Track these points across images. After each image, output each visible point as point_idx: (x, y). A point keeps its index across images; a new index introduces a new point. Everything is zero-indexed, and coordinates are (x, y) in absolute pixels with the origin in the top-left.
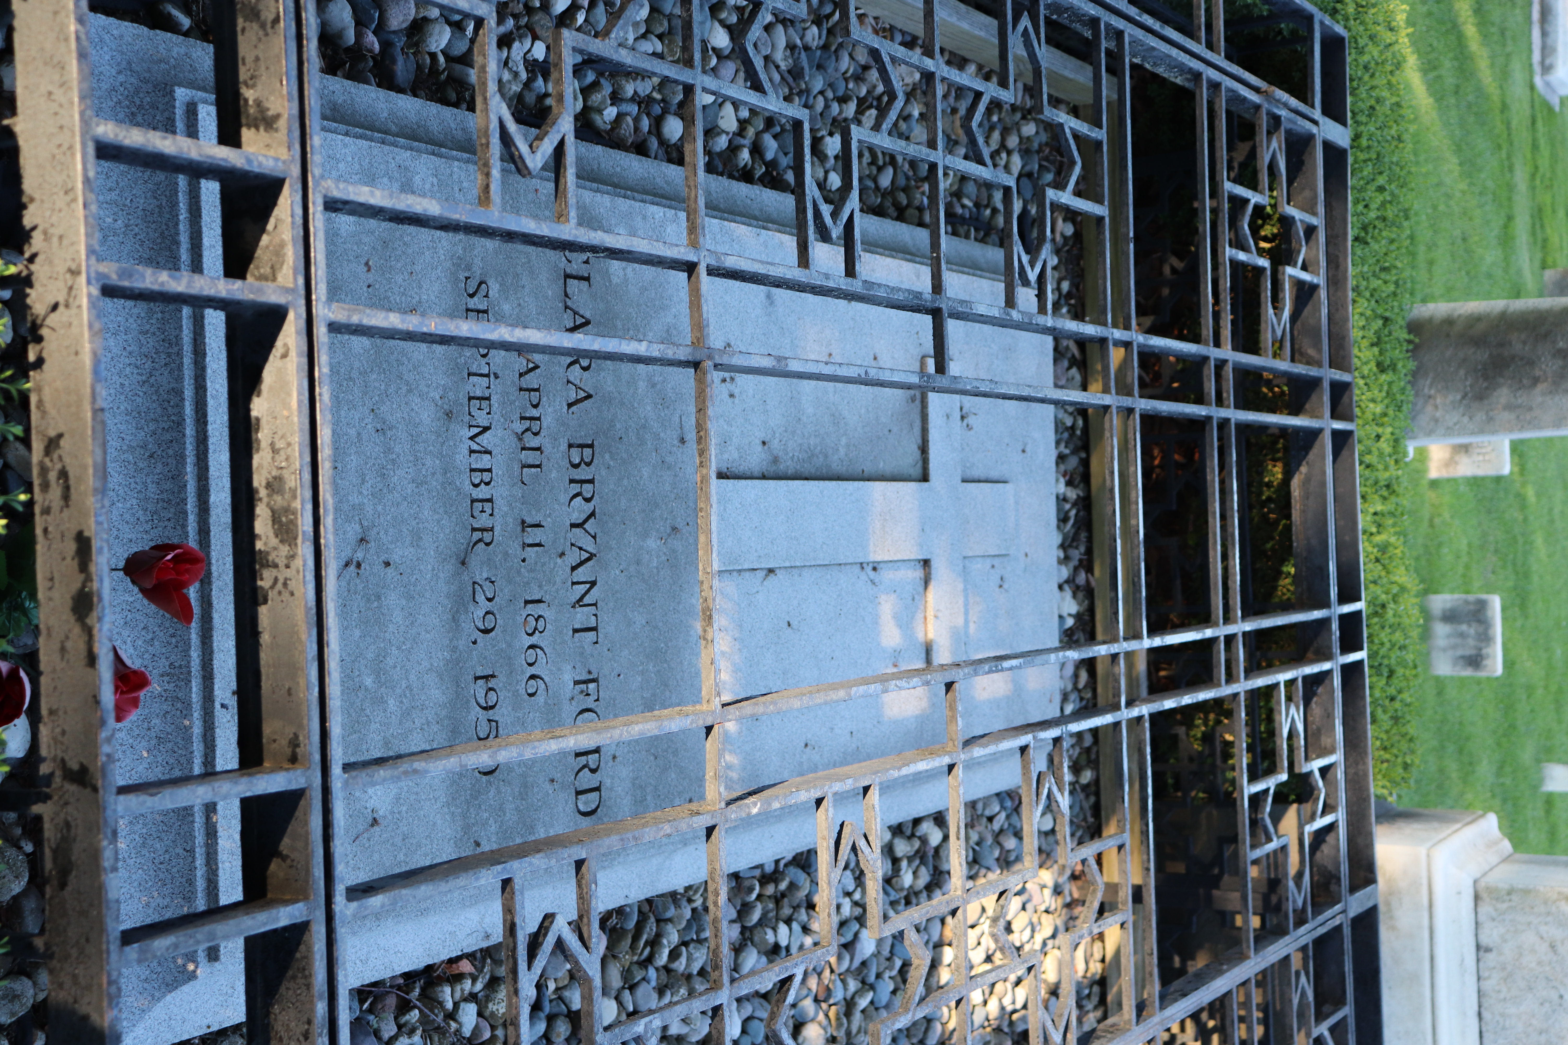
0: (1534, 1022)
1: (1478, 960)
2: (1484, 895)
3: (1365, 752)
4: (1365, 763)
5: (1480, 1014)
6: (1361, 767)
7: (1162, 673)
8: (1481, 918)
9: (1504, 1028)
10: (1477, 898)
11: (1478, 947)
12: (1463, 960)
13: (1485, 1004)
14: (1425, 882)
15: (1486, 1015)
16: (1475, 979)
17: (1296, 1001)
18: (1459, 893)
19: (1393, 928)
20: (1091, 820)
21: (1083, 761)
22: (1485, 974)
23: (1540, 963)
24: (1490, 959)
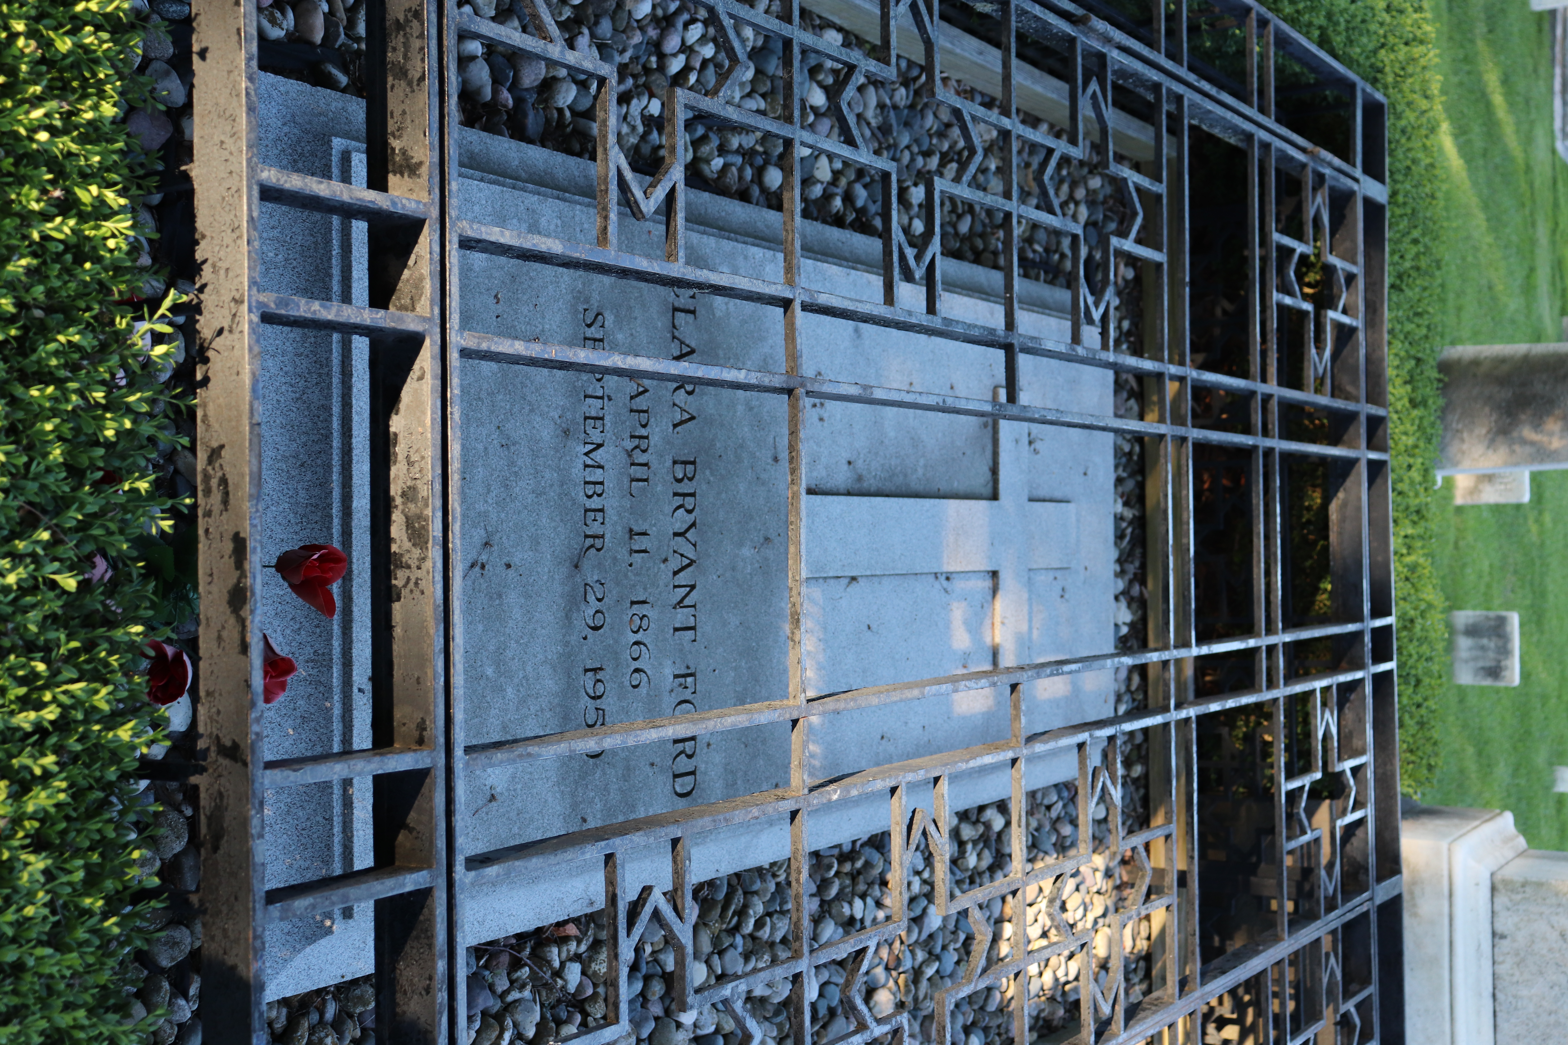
0: (1545, 1004)
1: (1493, 946)
2: (1500, 886)
3: (1393, 755)
4: (1392, 764)
5: (1494, 996)
6: (1389, 767)
7: (1208, 678)
8: (1497, 907)
9: (1516, 1009)
10: (1493, 889)
11: (1494, 934)
12: (1479, 946)
13: (1499, 986)
14: (1445, 873)
15: (1499, 995)
16: (1490, 963)
17: (1325, 980)
18: (1477, 884)
19: (1415, 915)
20: (1140, 810)
21: (1134, 757)
22: (1499, 958)
23: (1550, 950)
24: (1504, 945)
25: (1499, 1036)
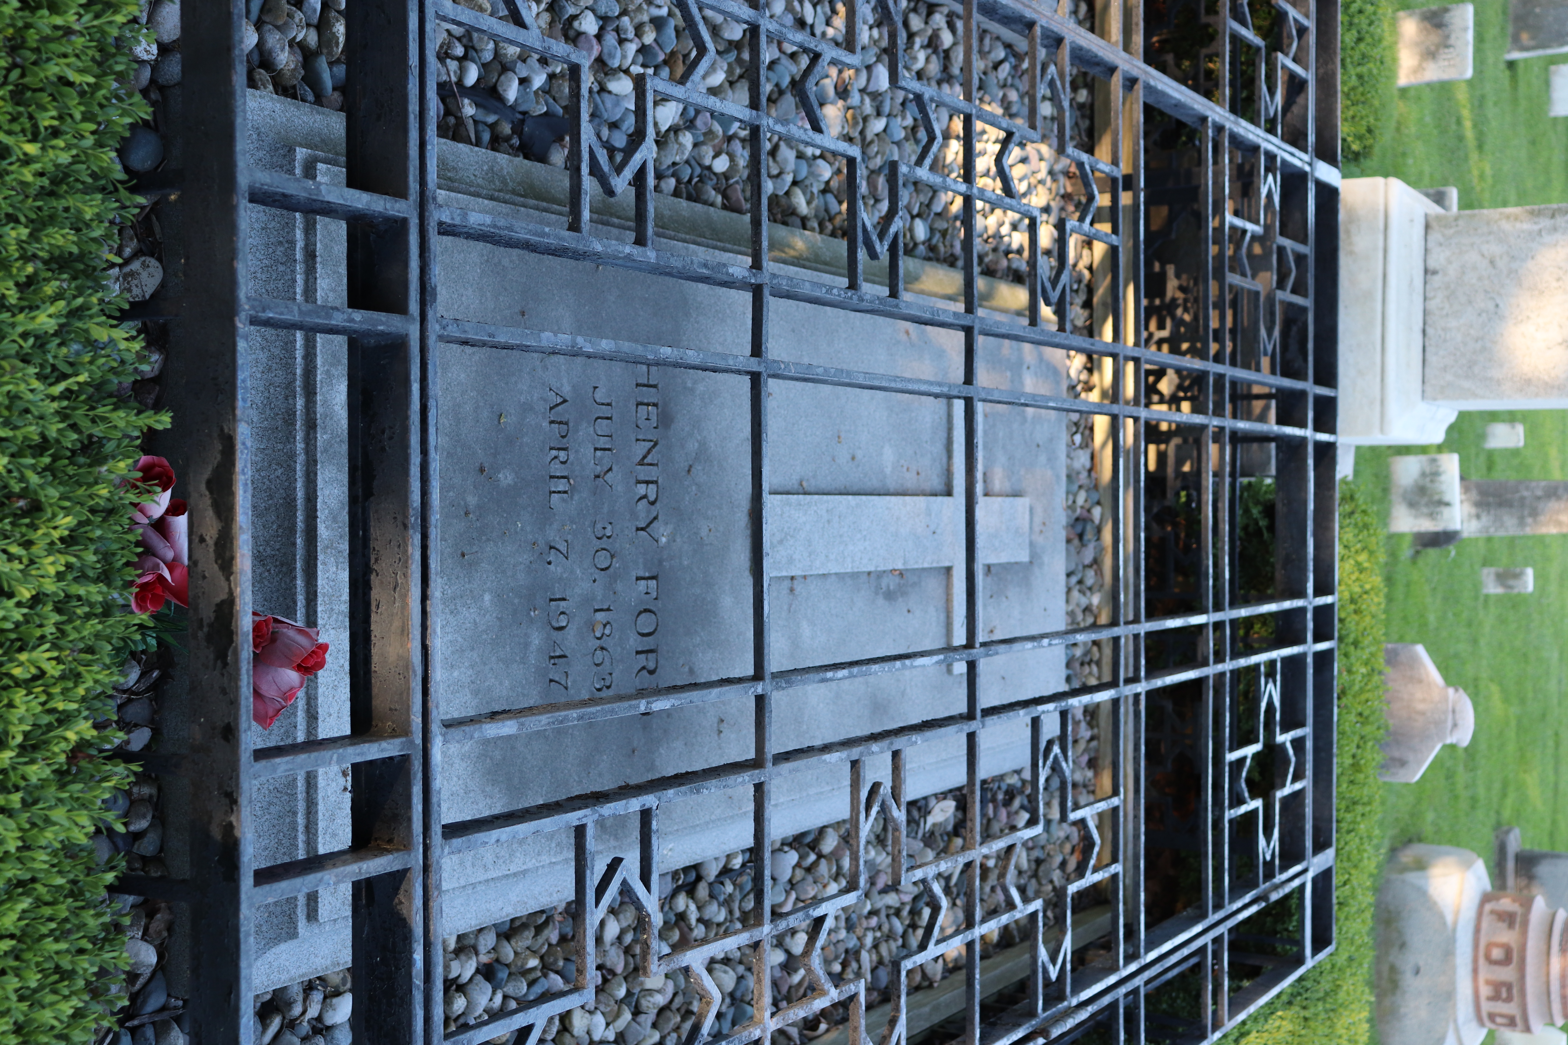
0: (1472, 332)
1: (1425, 283)
2: (1434, 224)
5: (1424, 332)
6: (1330, 66)
8: (1430, 245)
9: (1445, 341)
10: (1427, 227)
11: (1426, 271)
12: (1412, 281)
13: (1429, 321)
14: (1381, 208)
15: (1430, 331)
16: (1421, 299)
18: (1412, 221)
19: (1351, 253)
20: (1086, 139)
21: (1080, 81)
22: (1430, 294)
23: (1480, 279)
24: (1436, 280)
25: (1427, 370)
